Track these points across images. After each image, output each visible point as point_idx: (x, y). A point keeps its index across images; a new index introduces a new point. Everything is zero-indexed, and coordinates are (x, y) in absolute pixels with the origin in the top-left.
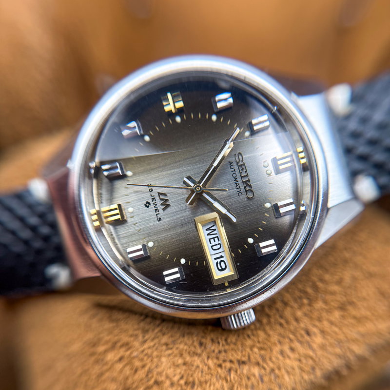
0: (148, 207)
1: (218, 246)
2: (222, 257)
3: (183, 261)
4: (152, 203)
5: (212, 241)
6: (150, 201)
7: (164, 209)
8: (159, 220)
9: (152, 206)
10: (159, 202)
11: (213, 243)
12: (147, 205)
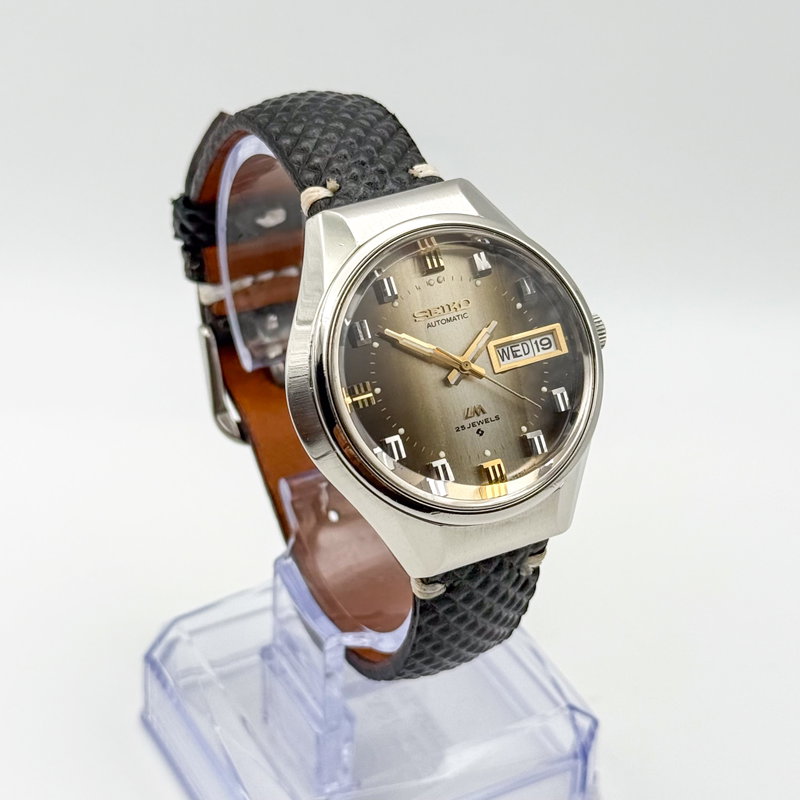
0: (483, 432)
1: (525, 346)
2: (536, 342)
3: (544, 389)
4: (478, 427)
5: (518, 353)
6: (476, 429)
7: (484, 413)
8: (497, 418)
9: (481, 427)
10: (476, 419)
11: (521, 352)
12: (480, 433)
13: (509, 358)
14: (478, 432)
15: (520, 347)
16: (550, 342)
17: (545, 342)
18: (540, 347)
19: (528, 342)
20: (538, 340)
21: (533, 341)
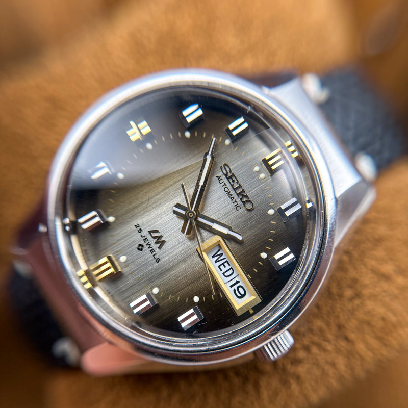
0: (141, 250)
2: (238, 282)
3: (196, 299)
4: (145, 244)
5: (222, 267)
6: (142, 242)
7: (160, 248)
8: (158, 260)
9: (146, 248)
10: (152, 241)
11: (224, 270)
12: (140, 248)
13: (216, 262)
14: (140, 245)
15: (228, 267)
16: (243, 296)
17: (242, 292)
18: (235, 287)
19: (235, 274)
20: (240, 284)
21: (238, 279)
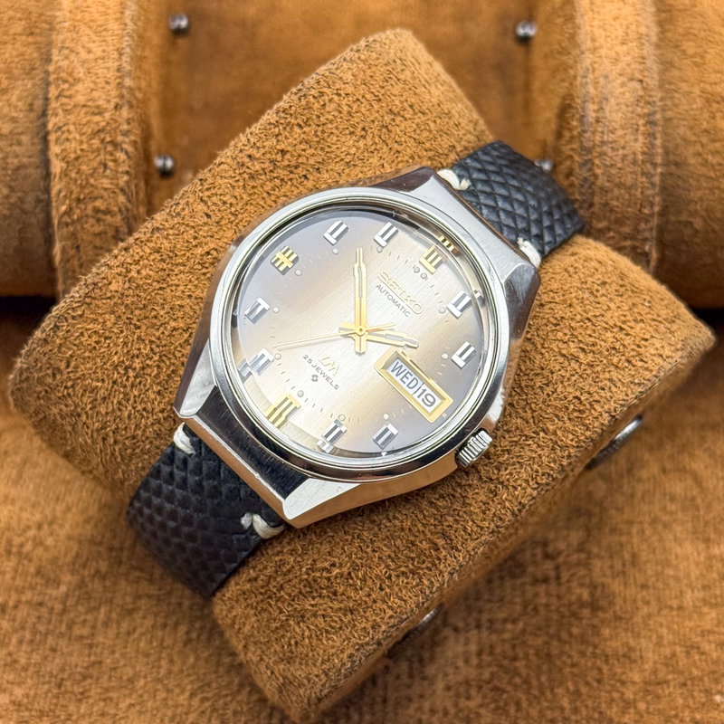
0: (317, 380)
1: (415, 382)
2: (424, 391)
3: (386, 416)
4: (318, 374)
5: (405, 379)
6: (316, 373)
9: (320, 377)
11: (407, 382)
12: (315, 378)
13: (397, 375)
14: (313, 376)
15: (411, 378)
16: (433, 403)
17: (432, 400)
18: (423, 396)
19: (420, 383)
20: (429, 391)
21: (424, 387)
